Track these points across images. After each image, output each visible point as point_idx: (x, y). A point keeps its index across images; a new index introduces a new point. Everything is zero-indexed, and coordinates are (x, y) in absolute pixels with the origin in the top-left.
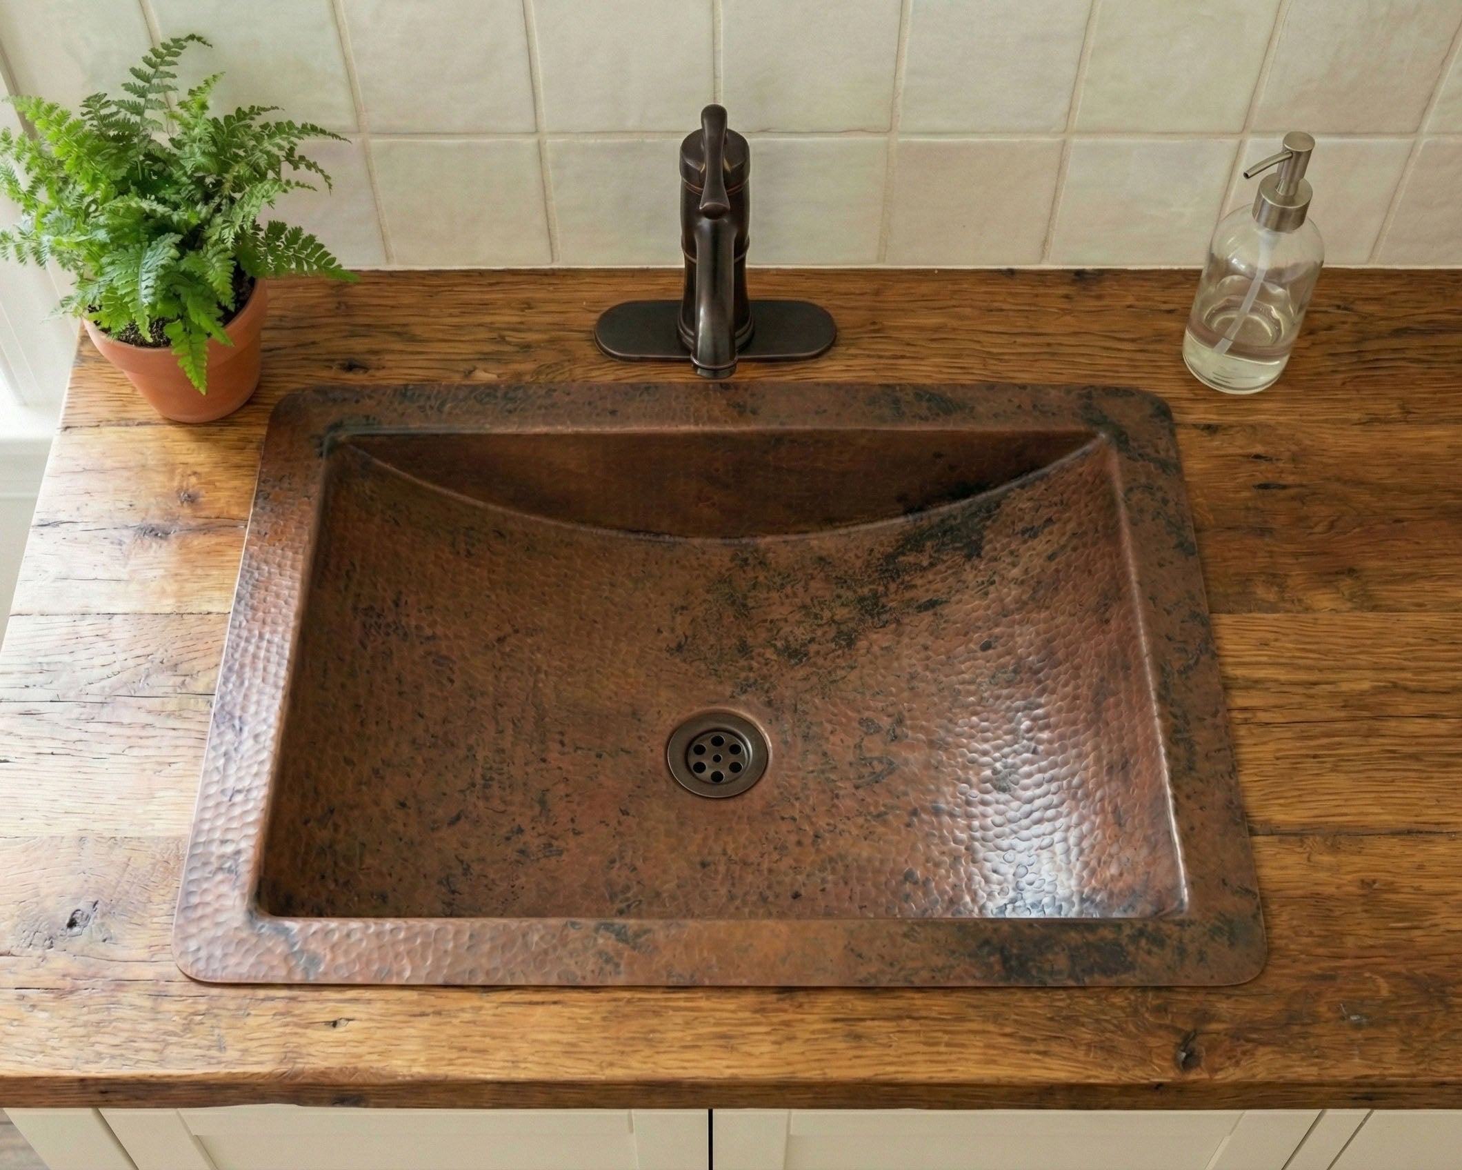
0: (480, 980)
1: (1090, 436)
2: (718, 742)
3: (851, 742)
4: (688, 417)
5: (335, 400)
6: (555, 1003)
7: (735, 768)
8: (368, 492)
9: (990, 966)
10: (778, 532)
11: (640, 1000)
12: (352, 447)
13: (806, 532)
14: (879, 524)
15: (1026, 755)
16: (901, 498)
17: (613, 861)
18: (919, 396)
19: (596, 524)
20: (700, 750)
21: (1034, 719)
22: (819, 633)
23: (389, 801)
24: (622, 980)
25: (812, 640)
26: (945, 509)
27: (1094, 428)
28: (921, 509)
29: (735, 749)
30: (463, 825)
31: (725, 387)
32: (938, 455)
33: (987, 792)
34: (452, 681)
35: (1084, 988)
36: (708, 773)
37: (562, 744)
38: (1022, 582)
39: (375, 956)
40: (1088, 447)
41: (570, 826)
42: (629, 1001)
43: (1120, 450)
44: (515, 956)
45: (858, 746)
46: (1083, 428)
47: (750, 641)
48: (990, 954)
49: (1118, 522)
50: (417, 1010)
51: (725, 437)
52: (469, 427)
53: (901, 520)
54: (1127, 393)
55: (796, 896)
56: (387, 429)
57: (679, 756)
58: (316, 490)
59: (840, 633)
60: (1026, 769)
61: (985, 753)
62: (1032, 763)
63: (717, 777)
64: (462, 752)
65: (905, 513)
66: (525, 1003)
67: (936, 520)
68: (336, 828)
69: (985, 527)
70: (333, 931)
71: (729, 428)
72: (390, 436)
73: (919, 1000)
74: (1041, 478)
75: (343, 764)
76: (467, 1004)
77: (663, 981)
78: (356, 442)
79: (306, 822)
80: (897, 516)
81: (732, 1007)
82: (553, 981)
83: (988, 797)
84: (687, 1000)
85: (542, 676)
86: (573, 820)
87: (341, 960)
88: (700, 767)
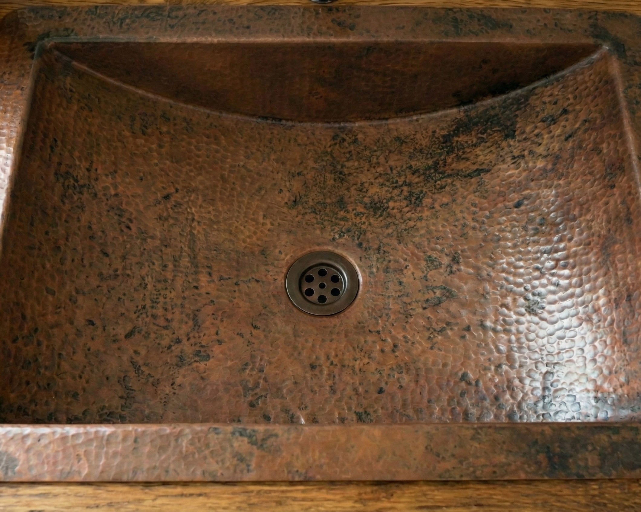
0: (141, 477)
1: (596, 48)
2: (322, 273)
3: (419, 274)
4: (302, 30)
5: (42, 16)
6: (200, 495)
7: (335, 292)
8: (68, 86)
9: (538, 463)
10: (369, 119)
11: (266, 492)
12: (56, 53)
13: (387, 119)
14: (440, 113)
15: (552, 288)
16: (457, 94)
17: (246, 364)
18: (471, 17)
19: (235, 112)
20: (310, 279)
21: (557, 261)
22: (396, 192)
23: (80, 320)
24: (252, 476)
25: (391, 198)
26: (489, 101)
27: (600, 41)
28: (470, 102)
29: (335, 279)
30: (137, 337)
31: (330, 9)
32: (485, 61)
33: (523, 315)
34: (129, 228)
35: (611, 480)
36: (315, 297)
37: (210, 274)
38: (545, 157)
39: (60, 456)
40: (595, 56)
41: (216, 337)
42: (259, 492)
43: (619, 58)
44: (169, 458)
45: (426, 278)
46: (591, 41)
47: (346, 199)
48: (538, 452)
49: (619, 112)
50: (92, 502)
51: (330, 47)
52: (141, 38)
53: (455, 110)
54: (623, 15)
55: (381, 391)
56: (83, 38)
57: (295, 286)
58: (28, 83)
59: (411, 194)
60: (551, 297)
61: (519, 285)
62: (554, 293)
63: (322, 299)
64: (136, 282)
65: (458, 106)
66: (176, 496)
67: (481, 109)
68: (39, 344)
69: (516, 116)
70: (28, 436)
71: (333, 40)
72: (83, 44)
73: (484, 491)
74: (557, 80)
75: (45, 293)
76: (131, 497)
77: (285, 476)
78: (61, 48)
79: (14, 341)
80: (451, 107)
81: (338, 497)
82: (199, 477)
83: (523, 319)
84: (303, 491)
85: (195, 223)
86: (217, 334)
87: (33, 462)
88: (310, 292)
